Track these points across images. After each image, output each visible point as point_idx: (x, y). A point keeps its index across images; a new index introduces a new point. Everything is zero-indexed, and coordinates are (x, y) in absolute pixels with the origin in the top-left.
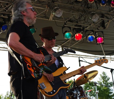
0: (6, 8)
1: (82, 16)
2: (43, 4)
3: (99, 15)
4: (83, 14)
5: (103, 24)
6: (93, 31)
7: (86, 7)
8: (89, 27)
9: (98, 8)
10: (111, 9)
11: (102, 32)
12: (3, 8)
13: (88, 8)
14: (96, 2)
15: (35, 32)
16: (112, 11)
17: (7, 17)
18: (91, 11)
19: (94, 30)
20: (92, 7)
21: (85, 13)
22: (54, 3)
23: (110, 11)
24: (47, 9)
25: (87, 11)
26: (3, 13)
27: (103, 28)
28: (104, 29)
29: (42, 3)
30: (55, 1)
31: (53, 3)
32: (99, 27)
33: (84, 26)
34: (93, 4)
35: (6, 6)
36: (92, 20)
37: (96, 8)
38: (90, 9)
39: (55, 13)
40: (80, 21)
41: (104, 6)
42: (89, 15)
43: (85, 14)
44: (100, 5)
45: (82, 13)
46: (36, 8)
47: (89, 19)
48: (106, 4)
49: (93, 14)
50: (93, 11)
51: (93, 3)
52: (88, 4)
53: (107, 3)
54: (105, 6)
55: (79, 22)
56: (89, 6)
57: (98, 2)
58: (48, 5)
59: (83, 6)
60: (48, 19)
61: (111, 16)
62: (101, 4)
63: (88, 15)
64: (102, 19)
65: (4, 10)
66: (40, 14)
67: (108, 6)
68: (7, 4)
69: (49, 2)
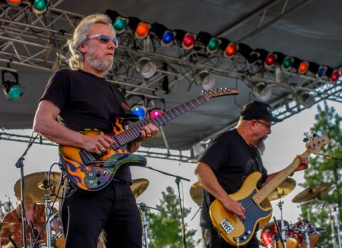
1: (121, 64)
2: (40, 37)
3: (157, 65)
4: (123, 61)
5: (165, 85)
6: (143, 97)
7: (130, 46)
8: (137, 89)
9: (155, 50)
10: (182, 53)
11: (163, 100)
13: (135, 48)
14: (152, 37)
16: (185, 58)
18: (140, 54)
19: (146, 95)
20: (143, 47)
21: (128, 59)
22: (63, 35)
23: (180, 57)
24: (48, 47)
25: (133, 55)
27: (165, 92)
28: (167, 93)
29: (39, 34)
30: (65, 32)
31: (61, 36)
32: (156, 89)
33: (125, 86)
34: (145, 41)
36: (143, 74)
37: (152, 50)
38: (138, 50)
39: (65, 56)
40: (116, 75)
41: (169, 45)
42: (136, 64)
43: (128, 61)
44: (160, 43)
45: (123, 59)
46: (27, 45)
47: (136, 71)
48: (172, 43)
49: (145, 62)
50: (146, 56)
51: (146, 38)
52: (135, 41)
53: (175, 41)
54: (171, 46)
55: (115, 78)
56: (137, 45)
57: (156, 37)
58: (50, 39)
59: (125, 43)
60: (49, 69)
61: (182, 67)
62: (162, 42)
63: (134, 64)
64: (164, 74)
66: (35, 57)
67: (177, 47)
69: (53, 33)
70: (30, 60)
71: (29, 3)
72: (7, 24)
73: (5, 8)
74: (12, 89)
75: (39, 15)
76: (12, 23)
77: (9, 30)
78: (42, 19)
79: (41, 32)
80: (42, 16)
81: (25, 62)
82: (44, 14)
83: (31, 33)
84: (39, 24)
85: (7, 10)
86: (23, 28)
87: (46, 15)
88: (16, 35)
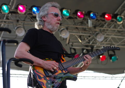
0: (89, 40)
2: (122, 34)
12: (86, 40)
15: (117, 59)
17: (89, 48)
26: (86, 45)
35: (88, 38)
46: (117, 38)
65: (87, 42)
66: (121, 43)
68: (89, 36)
70: (119, 44)
71: (115, 20)
72: (107, 30)
73: (105, 23)
74: (113, 58)
75: (120, 24)
76: (109, 29)
77: (109, 32)
78: (122, 26)
79: (122, 31)
80: (122, 25)
81: (118, 45)
82: (122, 24)
83: (118, 32)
84: (121, 28)
85: (106, 24)
86: (115, 31)
87: (123, 24)
88: (112, 34)
